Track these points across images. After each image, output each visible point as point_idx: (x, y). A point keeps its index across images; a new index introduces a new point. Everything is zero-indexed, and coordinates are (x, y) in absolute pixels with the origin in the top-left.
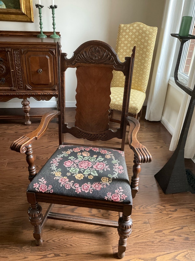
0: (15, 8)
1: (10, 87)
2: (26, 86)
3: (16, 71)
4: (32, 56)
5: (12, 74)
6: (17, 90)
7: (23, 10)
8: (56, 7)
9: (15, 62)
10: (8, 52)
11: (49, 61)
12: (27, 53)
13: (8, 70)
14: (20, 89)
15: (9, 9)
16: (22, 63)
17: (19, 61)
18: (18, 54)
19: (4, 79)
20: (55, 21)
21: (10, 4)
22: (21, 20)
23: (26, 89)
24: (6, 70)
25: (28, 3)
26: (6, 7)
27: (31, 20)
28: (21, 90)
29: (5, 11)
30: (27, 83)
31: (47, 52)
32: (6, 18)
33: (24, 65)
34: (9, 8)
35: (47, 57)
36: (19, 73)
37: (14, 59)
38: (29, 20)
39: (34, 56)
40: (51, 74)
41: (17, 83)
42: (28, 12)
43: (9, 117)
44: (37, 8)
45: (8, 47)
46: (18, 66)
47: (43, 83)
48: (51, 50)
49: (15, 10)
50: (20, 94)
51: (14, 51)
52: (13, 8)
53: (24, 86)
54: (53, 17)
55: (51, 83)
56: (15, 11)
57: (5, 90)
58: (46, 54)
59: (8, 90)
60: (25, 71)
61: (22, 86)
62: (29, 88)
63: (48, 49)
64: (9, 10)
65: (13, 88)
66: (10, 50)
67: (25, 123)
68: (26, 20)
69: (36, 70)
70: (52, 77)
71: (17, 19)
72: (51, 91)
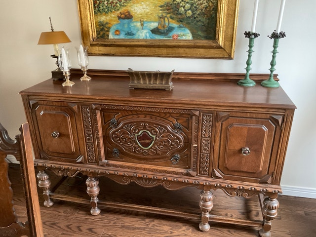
0: (207, 38)
1: (186, 168)
2: (213, 171)
3: (201, 147)
4: (235, 126)
5: (193, 150)
6: (197, 175)
7: (221, 42)
8: (283, 35)
9: (202, 131)
10: (194, 117)
11: (266, 135)
12: (226, 119)
13: (188, 143)
14: (202, 174)
15: (198, 41)
16: (213, 135)
17: (210, 131)
18: (210, 121)
19: (179, 156)
20: (276, 59)
21: (200, 33)
22: (213, 56)
23: (213, 175)
24: (185, 143)
25: (229, 30)
26: (193, 37)
27: (231, 56)
28: (204, 177)
29: (192, 44)
30: (217, 167)
31: (267, 120)
32: (189, 54)
33: (218, 139)
34: (197, 39)
35: (264, 128)
36: (205, 150)
37: (202, 128)
38: (226, 56)
39: (238, 126)
40: (266, 157)
41: (200, 165)
42: (227, 43)
43: (175, 214)
44: (246, 37)
45: (196, 109)
46: (207, 139)
47: (245, 169)
48: (274, 116)
49: (206, 41)
50: (201, 183)
51: (203, 115)
52: (203, 39)
53: (211, 171)
54: (274, 52)
55: (261, 172)
56: (207, 43)
57: (177, 173)
58: (263, 123)
59: (181, 174)
60: (217, 148)
61: (206, 171)
62: (218, 174)
63: (269, 115)
64: (197, 43)
65: (190, 172)
66: (197, 113)
67: (200, 227)
68: (221, 56)
69: (238, 148)
70: (265, 162)
71: (206, 54)
72: (258, 185)
